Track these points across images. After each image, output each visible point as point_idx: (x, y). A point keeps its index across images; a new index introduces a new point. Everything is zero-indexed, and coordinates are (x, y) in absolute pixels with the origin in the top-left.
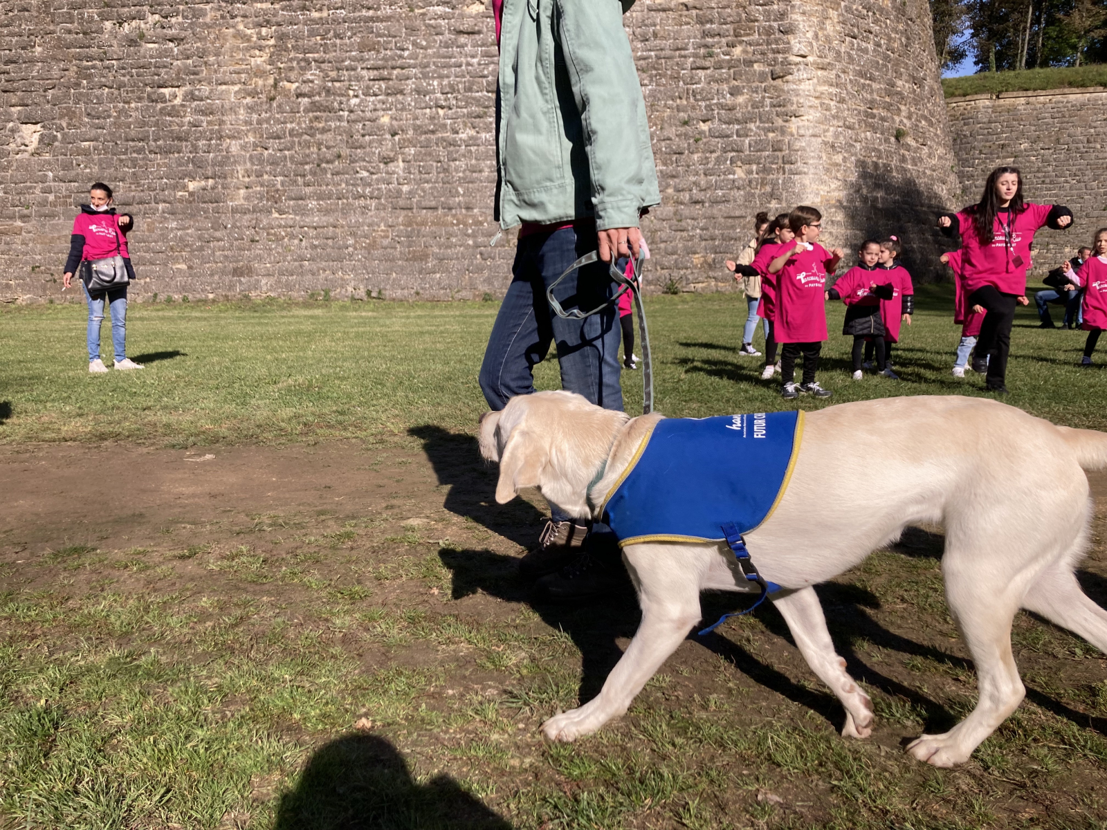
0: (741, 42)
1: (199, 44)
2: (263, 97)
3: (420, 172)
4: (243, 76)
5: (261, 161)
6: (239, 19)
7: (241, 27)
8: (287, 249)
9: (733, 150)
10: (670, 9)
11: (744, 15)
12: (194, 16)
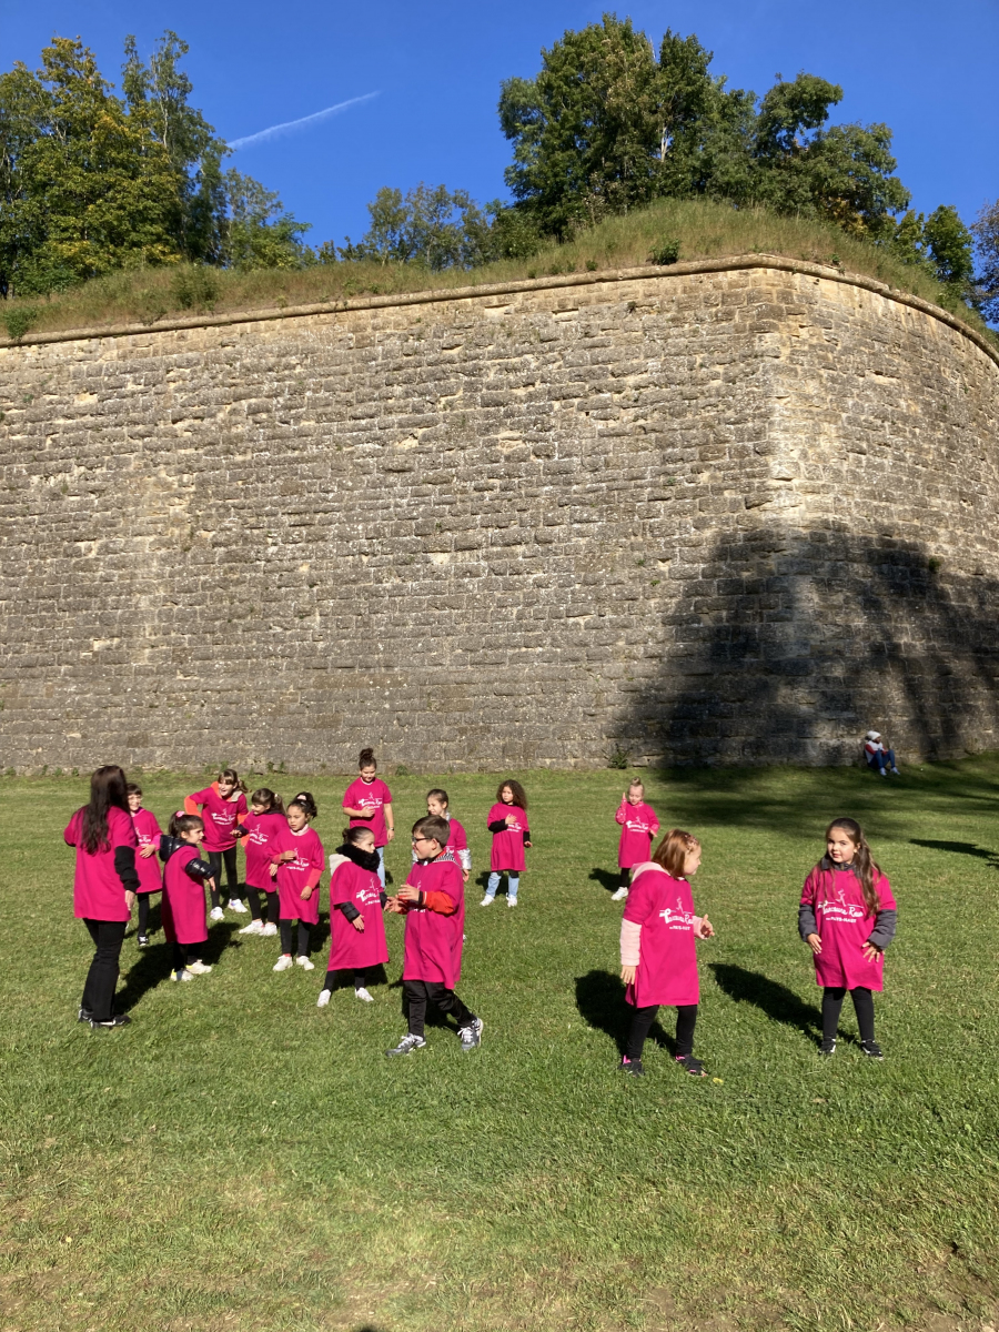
0: (708, 467)
1: (120, 495)
2: (178, 548)
3: (338, 626)
4: (160, 525)
5: (169, 616)
6: (162, 466)
7: (163, 475)
8: (187, 716)
9: (698, 594)
10: (625, 434)
11: (712, 436)
12: (118, 466)
